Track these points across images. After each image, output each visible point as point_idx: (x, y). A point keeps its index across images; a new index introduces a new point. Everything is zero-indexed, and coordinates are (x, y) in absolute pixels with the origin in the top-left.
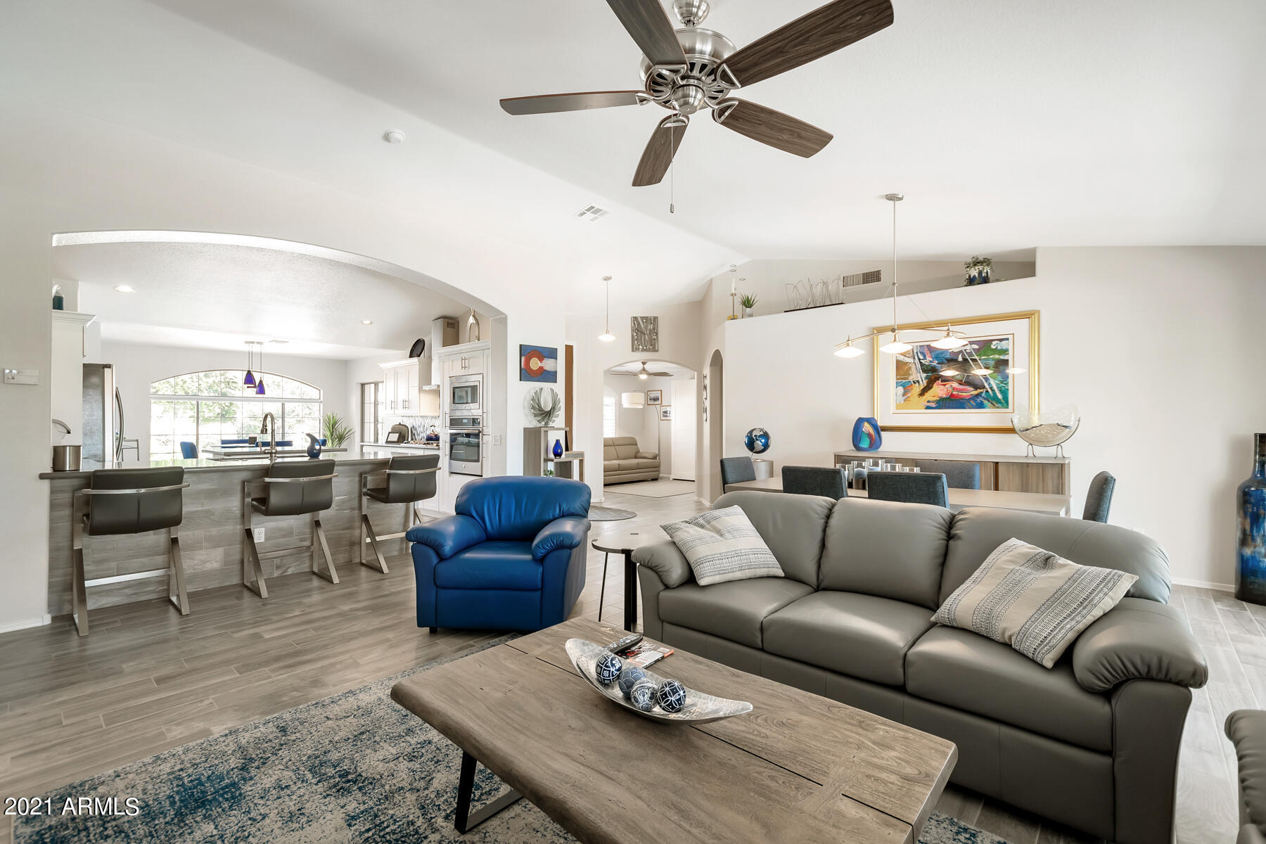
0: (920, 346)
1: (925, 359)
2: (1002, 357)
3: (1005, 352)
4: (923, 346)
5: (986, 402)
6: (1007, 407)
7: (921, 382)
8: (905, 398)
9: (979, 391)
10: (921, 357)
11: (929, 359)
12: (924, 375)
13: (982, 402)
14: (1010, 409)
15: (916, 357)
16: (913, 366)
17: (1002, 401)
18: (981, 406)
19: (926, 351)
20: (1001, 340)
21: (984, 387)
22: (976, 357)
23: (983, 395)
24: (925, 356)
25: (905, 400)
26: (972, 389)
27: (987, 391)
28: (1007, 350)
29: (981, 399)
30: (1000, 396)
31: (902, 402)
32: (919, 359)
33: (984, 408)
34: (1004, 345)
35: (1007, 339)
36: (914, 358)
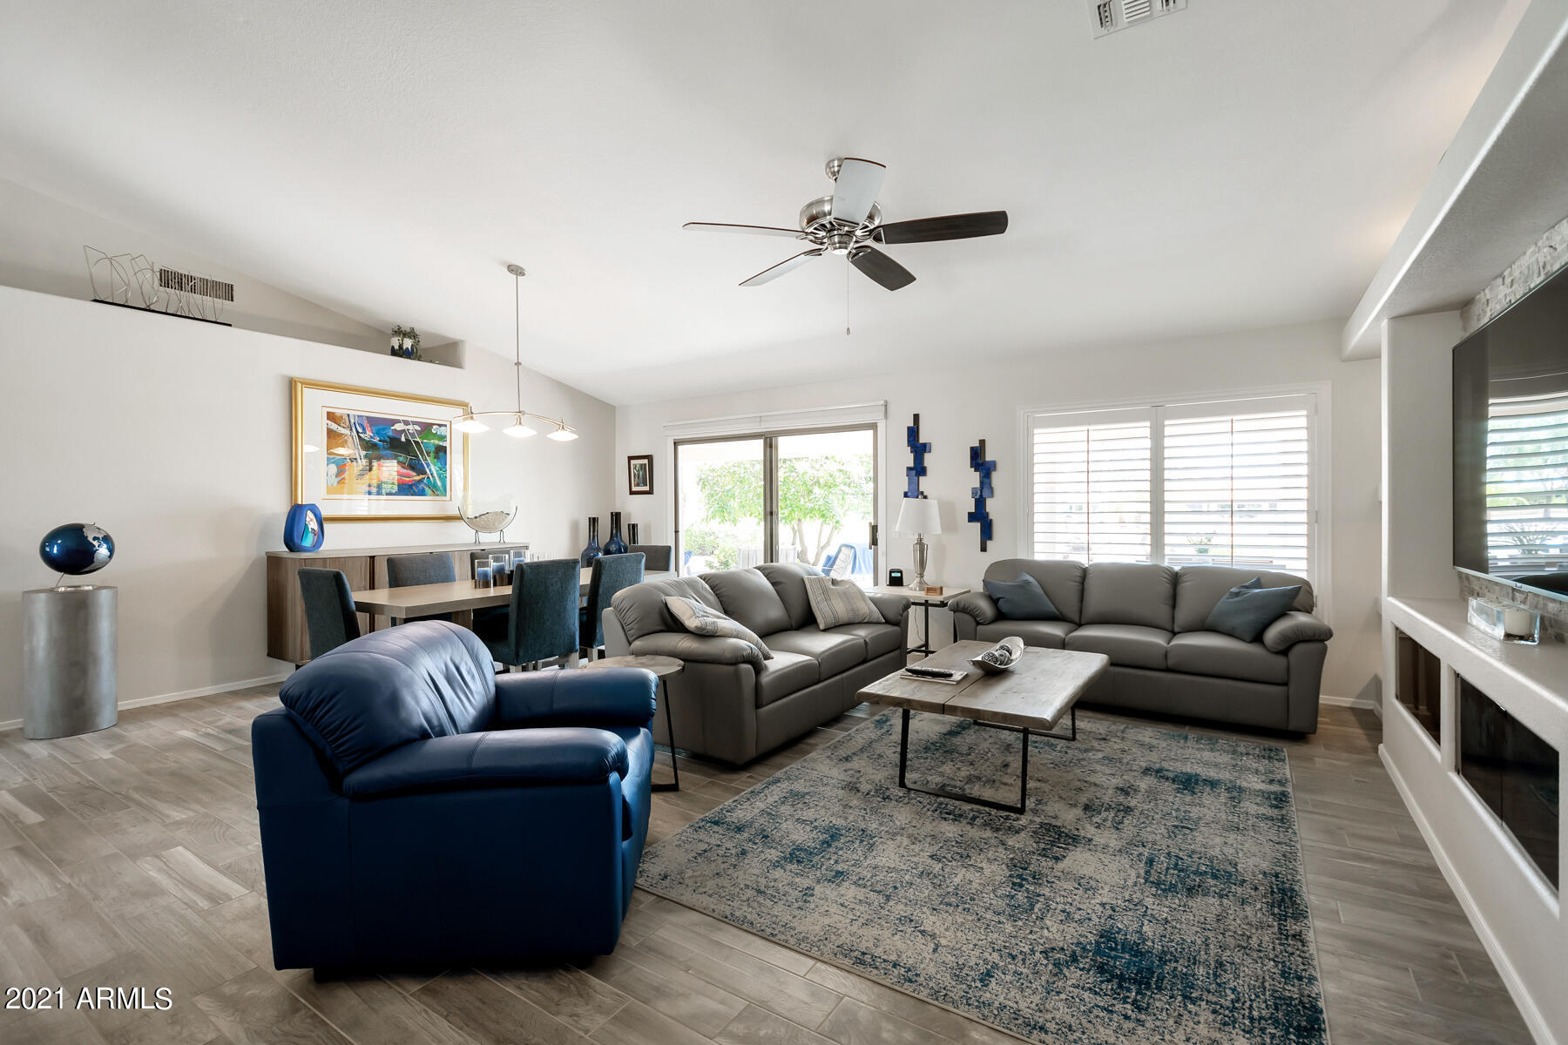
0: (358, 416)
1: (365, 433)
2: (441, 443)
3: (443, 438)
4: (362, 416)
5: (427, 489)
6: (445, 496)
7: (359, 460)
8: (339, 479)
9: (421, 476)
10: (360, 430)
11: (369, 433)
12: (363, 453)
13: (423, 488)
14: (448, 498)
15: (354, 429)
16: (350, 440)
17: (439, 490)
18: (422, 493)
19: (365, 423)
20: (440, 425)
21: (426, 473)
22: (418, 440)
23: (425, 481)
24: (364, 429)
25: (338, 482)
26: (415, 474)
27: (428, 478)
28: (445, 437)
29: (423, 485)
30: (439, 483)
31: (335, 484)
32: (358, 432)
33: (425, 495)
34: (442, 431)
35: (446, 426)
36: (351, 430)
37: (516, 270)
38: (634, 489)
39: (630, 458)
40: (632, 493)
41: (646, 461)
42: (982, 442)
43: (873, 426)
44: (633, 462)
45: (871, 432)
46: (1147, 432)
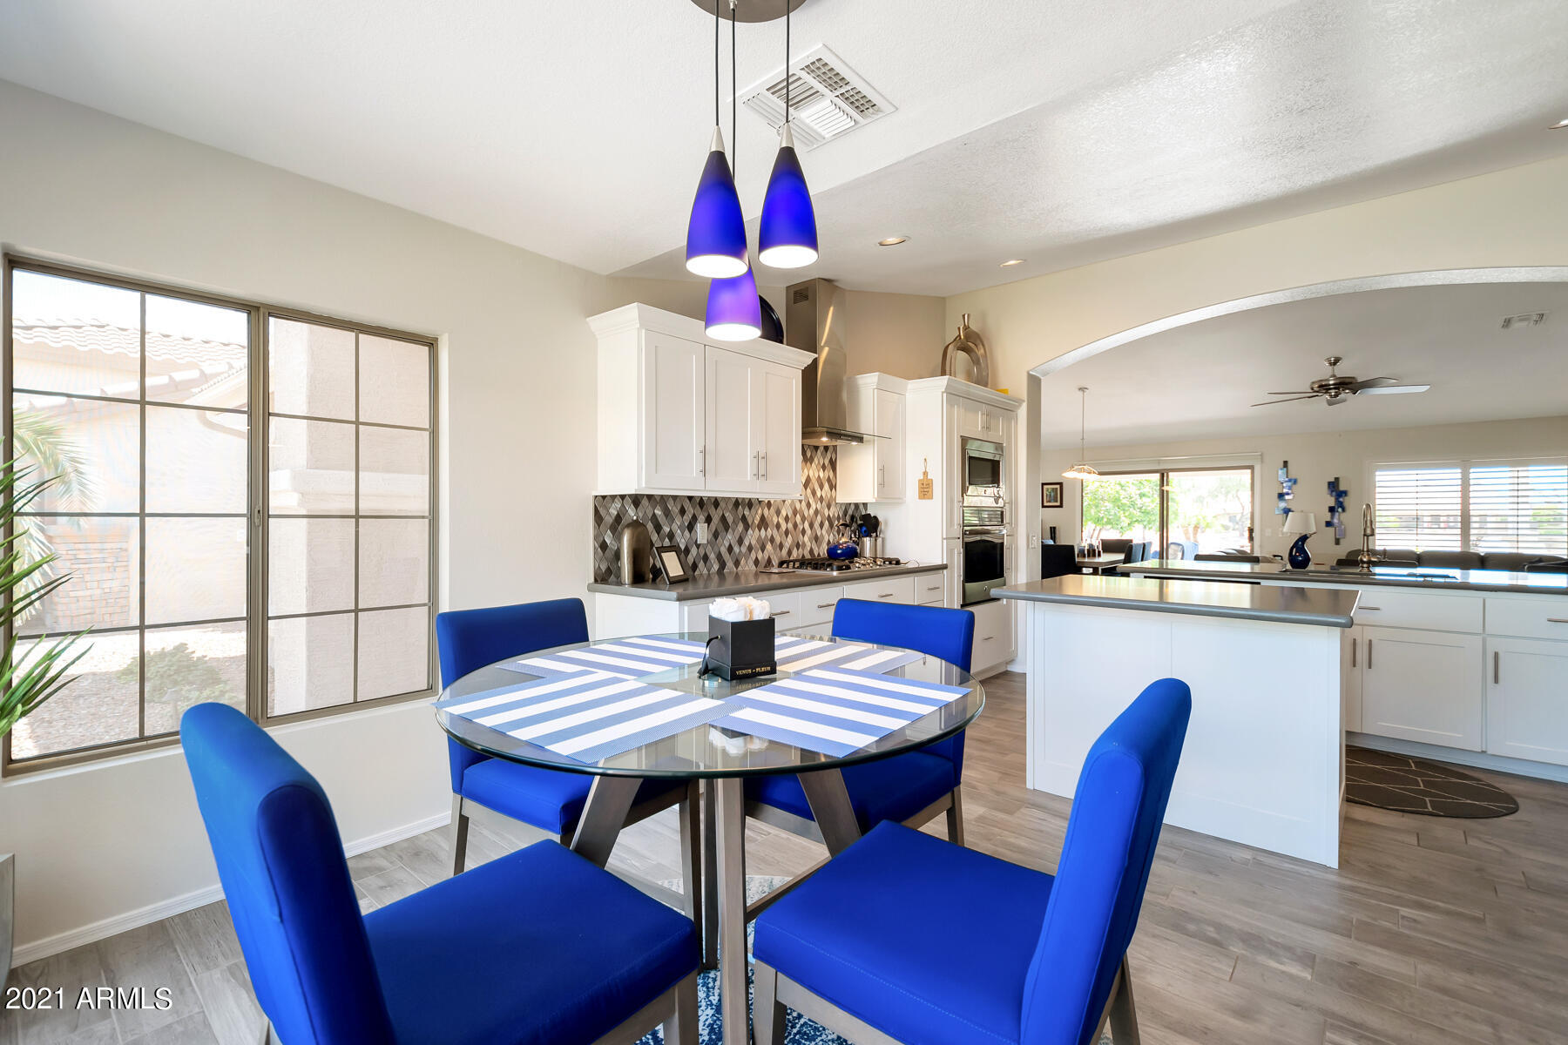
37: (1082, 389)
38: (1045, 504)
39: (1043, 484)
40: (1043, 506)
41: (1058, 486)
42: (1337, 479)
43: (1251, 468)
44: (1045, 487)
45: (1249, 471)
46: (1459, 476)
